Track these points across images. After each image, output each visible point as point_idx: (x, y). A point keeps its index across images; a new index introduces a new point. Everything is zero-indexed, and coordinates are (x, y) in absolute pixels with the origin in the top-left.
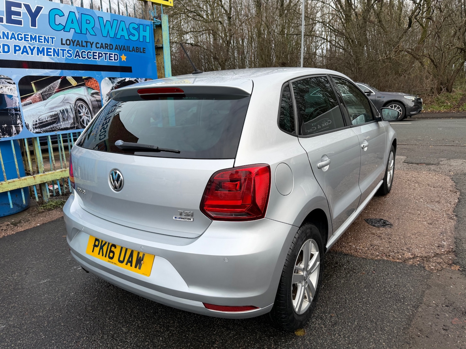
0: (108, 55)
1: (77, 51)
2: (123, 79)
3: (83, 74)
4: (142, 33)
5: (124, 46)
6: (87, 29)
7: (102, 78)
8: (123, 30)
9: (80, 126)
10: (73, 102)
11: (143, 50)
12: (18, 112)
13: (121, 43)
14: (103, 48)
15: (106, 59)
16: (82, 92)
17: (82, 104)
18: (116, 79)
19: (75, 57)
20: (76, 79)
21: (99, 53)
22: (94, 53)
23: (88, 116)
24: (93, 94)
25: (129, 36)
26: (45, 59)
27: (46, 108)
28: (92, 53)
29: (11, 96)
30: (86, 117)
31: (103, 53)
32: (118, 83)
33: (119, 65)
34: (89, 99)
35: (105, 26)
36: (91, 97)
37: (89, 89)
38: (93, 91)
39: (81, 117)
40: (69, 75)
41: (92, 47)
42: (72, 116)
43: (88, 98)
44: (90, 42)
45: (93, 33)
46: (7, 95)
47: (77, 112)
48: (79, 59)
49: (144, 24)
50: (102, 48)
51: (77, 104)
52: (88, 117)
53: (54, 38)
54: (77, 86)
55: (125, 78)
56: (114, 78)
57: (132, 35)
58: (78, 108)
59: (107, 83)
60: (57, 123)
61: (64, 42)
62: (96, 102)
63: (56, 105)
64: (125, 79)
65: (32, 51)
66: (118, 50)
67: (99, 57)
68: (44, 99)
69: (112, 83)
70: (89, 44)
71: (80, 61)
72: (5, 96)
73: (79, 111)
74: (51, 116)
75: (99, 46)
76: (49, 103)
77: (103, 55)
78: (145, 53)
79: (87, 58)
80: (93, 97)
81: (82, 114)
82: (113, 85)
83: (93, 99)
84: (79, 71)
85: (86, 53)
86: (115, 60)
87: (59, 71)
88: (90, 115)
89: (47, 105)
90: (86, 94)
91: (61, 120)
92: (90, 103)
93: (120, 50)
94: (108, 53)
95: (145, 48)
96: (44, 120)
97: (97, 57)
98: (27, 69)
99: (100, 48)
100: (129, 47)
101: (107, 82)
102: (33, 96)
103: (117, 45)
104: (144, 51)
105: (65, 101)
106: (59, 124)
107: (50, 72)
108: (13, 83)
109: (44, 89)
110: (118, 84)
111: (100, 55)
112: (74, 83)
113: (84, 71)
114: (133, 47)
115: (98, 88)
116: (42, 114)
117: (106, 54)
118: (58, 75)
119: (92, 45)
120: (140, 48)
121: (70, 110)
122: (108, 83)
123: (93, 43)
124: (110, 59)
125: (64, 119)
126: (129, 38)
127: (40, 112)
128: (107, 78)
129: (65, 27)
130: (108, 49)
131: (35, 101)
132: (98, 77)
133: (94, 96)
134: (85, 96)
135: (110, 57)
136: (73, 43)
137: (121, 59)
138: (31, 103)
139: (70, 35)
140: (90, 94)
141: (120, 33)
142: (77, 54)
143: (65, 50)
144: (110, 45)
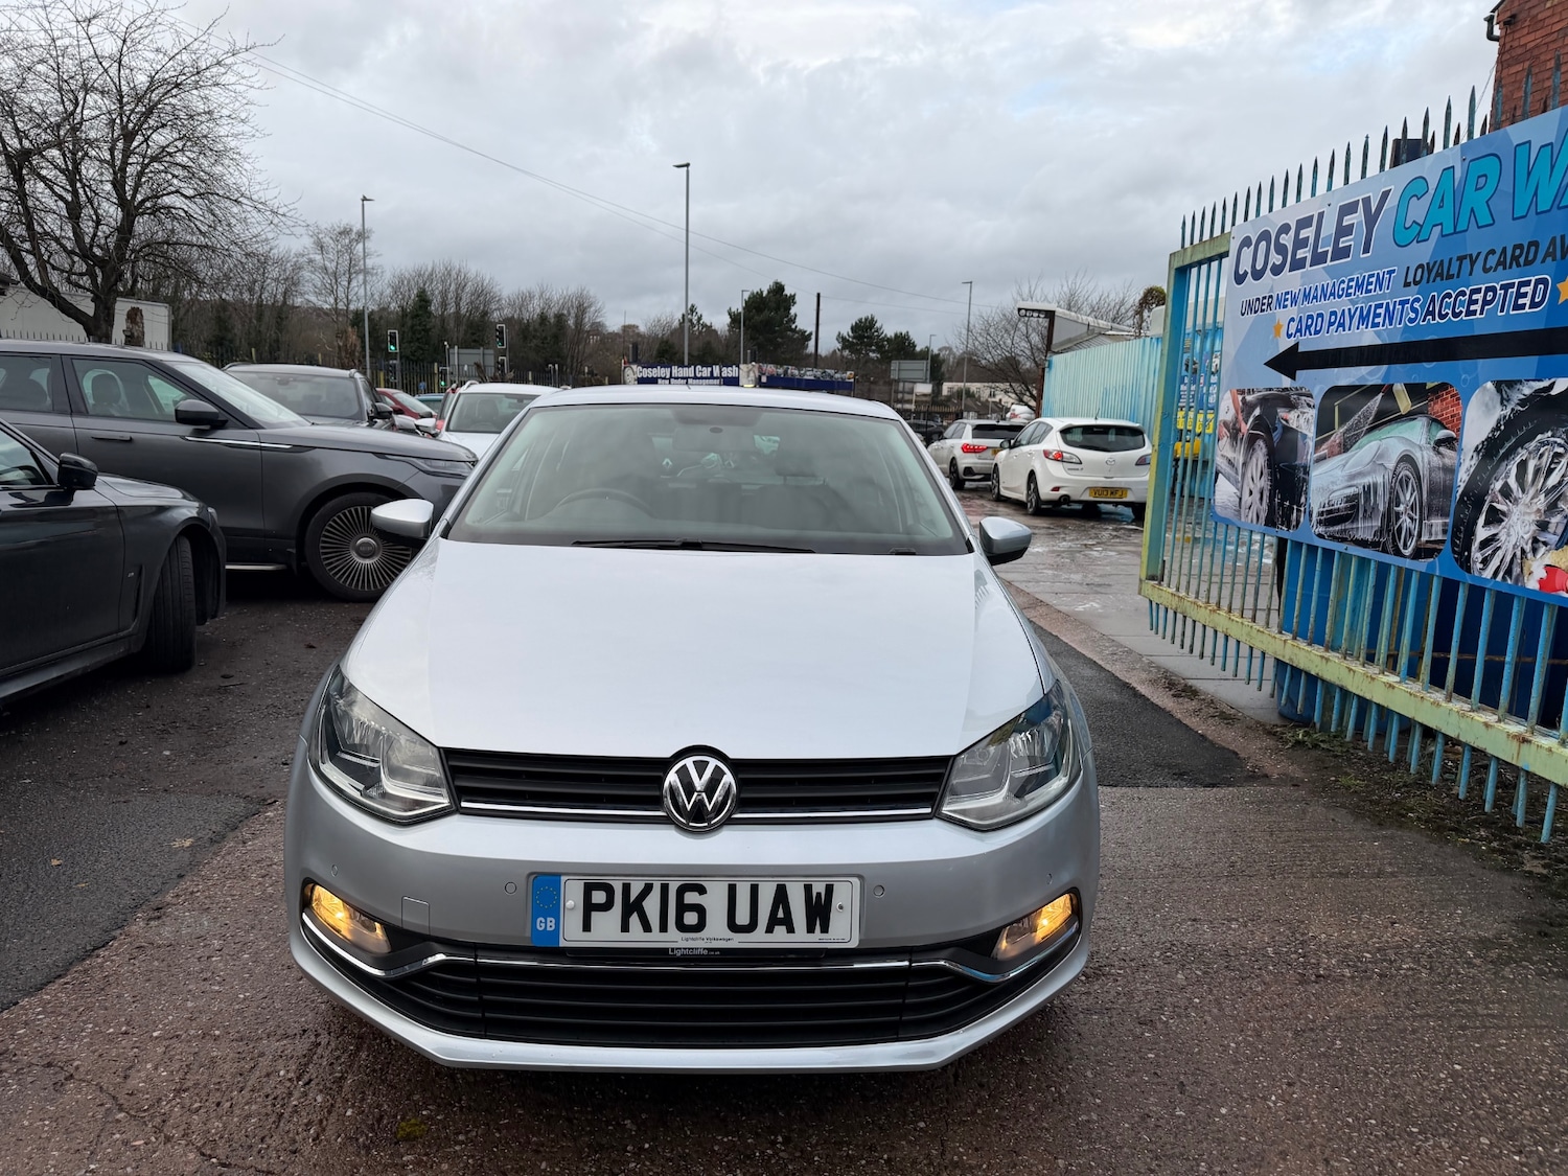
0: (1515, 290)
1: (1433, 298)
2: (1546, 383)
3: (1429, 373)
6: (1472, 210)
7: (1475, 385)
9: (1390, 547)
10: (1391, 465)
12: (1306, 477)
14: (1505, 268)
15: (1503, 310)
16: (1412, 438)
17: (1408, 473)
18: (1519, 386)
19: (1424, 320)
20: (1416, 391)
21: (1487, 290)
22: (1472, 292)
23: (1415, 517)
24: (1439, 443)
26: (1367, 337)
27: (1344, 473)
28: (1468, 293)
29: (1305, 436)
30: (1409, 520)
31: (1498, 288)
32: (1522, 403)
33: (1542, 327)
34: (1426, 460)
35: (1529, 174)
36: (1432, 453)
37: (1434, 426)
38: (1442, 434)
39: (1398, 516)
40: (1400, 377)
41: (1471, 274)
42: (1381, 508)
43: (1425, 458)
44: (1471, 256)
45: (1485, 218)
46: (1301, 433)
47: (1395, 500)
48: (1432, 322)
50: (1500, 268)
51: (1398, 471)
52: (1412, 519)
53: (1394, 271)
54: (1411, 416)
55: (1553, 380)
56: (1511, 384)
58: (1398, 487)
59: (1487, 405)
60: (1352, 522)
61: (1410, 279)
62: (1441, 475)
63: (1358, 469)
64: (1551, 386)
65: (1351, 318)
66: (1554, 259)
67: (1486, 303)
68: (1346, 450)
69: (1502, 403)
70: (1467, 264)
71: (1432, 329)
72: (1299, 436)
73: (1398, 497)
74: (1349, 499)
75: (1492, 261)
76: (1351, 461)
77: (1499, 292)
79: (1450, 315)
80: (1439, 453)
81: (1401, 508)
82: (1504, 412)
83: (1436, 460)
84: (1424, 364)
85: (1452, 299)
86: (1533, 305)
88: (1417, 517)
89: (1347, 466)
90: (1423, 442)
91: (1361, 515)
92: (1427, 473)
93: (1563, 256)
94: (1517, 281)
96: (1336, 507)
97: (1478, 307)
98: (1335, 370)
99: (1495, 270)
101: (1487, 398)
102: (1332, 438)
103: (1554, 239)
105: (1377, 461)
106: (1355, 526)
107: (1370, 373)
108: (1312, 404)
109: (1350, 423)
110: (1520, 408)
111: (1490, 296)
112: (1404, 404)
113: (1435, 363)
115: (1457, 423)
116: (1335, 488)
117: (1506, 288)
118: (1379, 382)
119: (1473, 263)
121: (1380, 491)
122: (1490, 403)
123: (1479, 254)
124: (1517, 307)
125: (1365, 511)
127: (1332, 482)
128: (1489, 385)
129: (1421, 226)
130: (1518, 265)
131: (1332, 454)
132: (1465, 380)
133: (1442, 449)
134: (1418, 449)
135: (1519, 295)
136: (1430, 272)
137: (1556, 294)
138: (1325, 458)
139: (1423, 253)
140: (1432, 443)
142: (1431, 308)
143: (1407, 301)
144: (1531, 244)
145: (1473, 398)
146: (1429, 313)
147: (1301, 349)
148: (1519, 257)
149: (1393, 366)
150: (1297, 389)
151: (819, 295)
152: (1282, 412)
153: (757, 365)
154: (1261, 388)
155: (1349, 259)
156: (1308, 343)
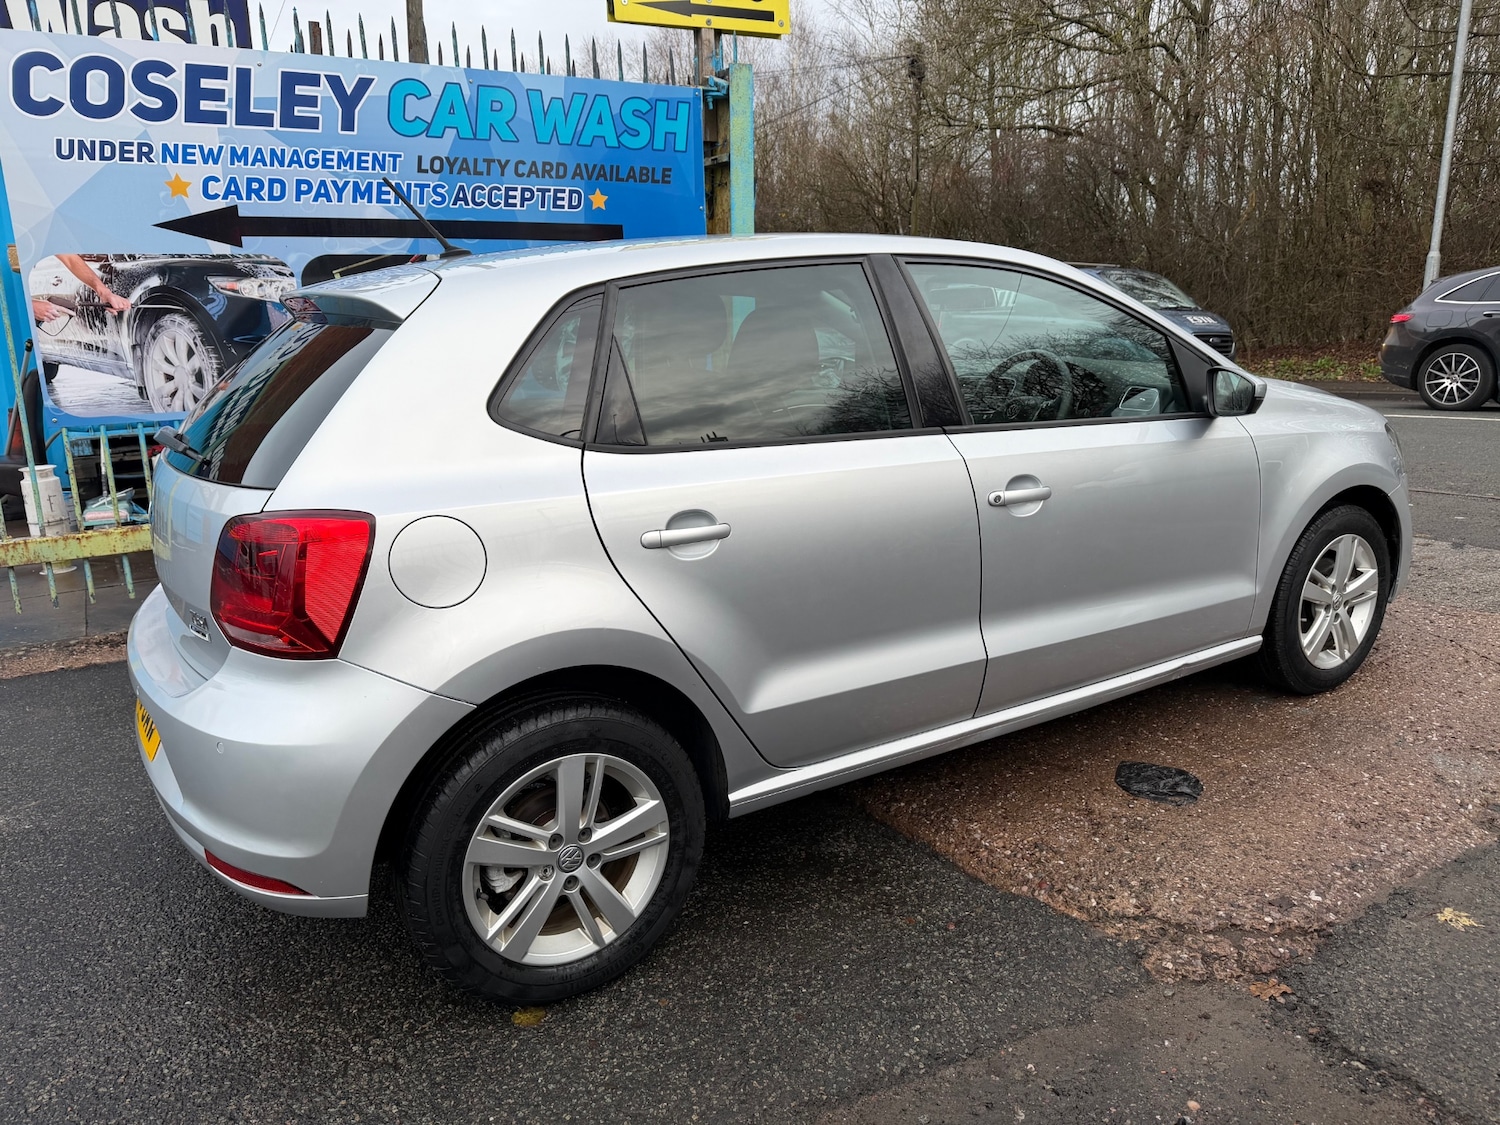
0: (552, 193)
1: (462, 188)
4: (663, 126)
5: (603, 167)
6: (491, 125)
8: (600, 122)
11: (664, 176)
13: (596, 157)
14: (538, 176)
15: (543, 206)
19: (455, 204)
21: (524, 190)
22: (508, 190)
25: (618, 137)
26: (373, 211)
28: (503, 189)
31: (535, 190)
33: (583, 222)
35: (545, 114)
40: (435, 252)
41: (503, 174)
44: (499, 161)
45: (507, 135)
46: (273, 303)
48: (465, 207)
49: (671, 98)
50: (533, 176)
53: (400, 156)
57: (630, 131)
61: (426, 165)
65: (340, 191)
66: (582, 178)
67: (523, 200)
70: (495, 167)
71: (467, 212)
72: (269, 306)
75: (523, 169)
77: (536, 193)
78: (669, 182)
79: (487, 203)
84: (465, 240)
85: (486, 191)
86: (571, 206)
87: (409, 241)
93: (590, 178)
94: (552, 188)
95: (670, 170)
97: (518, 201)
98: (326, 239)
99: (529, 176)
100: (618, 167)
103: (578, 166)
104: (666, 179)
107: (385, 245)
108: (288, 273)
111: (527, 195)
113: (477, 241)
114: (632, 169)
117: (544, 191)
118: (405, 253)
119: (503, 168)
120: (654, 169)
123: (507, 162)
124: (555, 206)
126: (619, 142)
129: (430, 125)
130: (551, 177)
135: (556, 199)
136: (452, 166)
137: (589, 203)
139: (443, 147)
141: (593, 130)
142: (461, 196)
143: (428, 186)
144: (558, 165)
146: (457, 199)
147: (242, 213)
148: (552, 171)
149: (421, 240)
150: (249, 257)
152: (218, 282)
154: (157, 254)
155: (320, 131)
156: (248, 208)
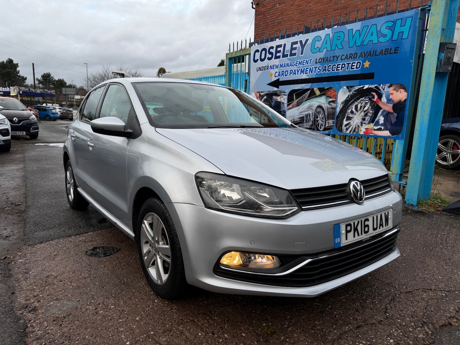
0: (351, 64)
1: (325, 66)
2: (362, 86)
3: (326, 85)
4: (398, 29)
5: (370, 52)
6: (336, 45)
7: (340, 87)
8: (372, 35)
9: (315, 129)
10: (314, 109)
11: (395, 50)
12: (285, 114)
13: (367, 49)
14: (347, 59)
15: (347, 69)
16: (322, 101)
17: (320, 110)
18: (354, 87)
19: (323, 72)
20: (320, 89)
21: (342, 64)
22: (338, 65)
23: (323, 120)
24: (330, 102)
25: (378, 39)
26: (304, 76)
27: (298, 112)
28: (336, 65)
29: (283, 103)
30: (321, 122)
31: (346, 64)
32: (355, 91)
33: (360, 73)
34: (326, 106)
35: (353, 37)
36: (328, 105)
37: (328, 98)
38: (331, 100)
39: (317, 121)
40: (316, 87)
41: (337, 60)
42: (312, 119)
43: (325, 105)
44: (337, 56)
45: (340, 47)
46: (282, 102)
47: (316, 117)
48: (325, 72)
49: (403, 18)
50: (346, 59)
51: (317, 110)
52: (322, 121)
53: (312, 59)
54: (320, 96)
55: (364, 86)
56: (351, 87)
57: (383, 36)
58: (317, 114)
59: (344, 92)
60: (302, 124)
61: (317, 61)
62: (331, 110)
63: (303, 110)
64: (364, 87)
65: (298, 72)
66: (362, 57)
67: (342, 67)
68: (298, 106)
69: (349, 91)
70: (335, 58)
71: (326, 74)
72: (281, 103)
73: (317, 116)
74: (300, 118)
75: (343, 57)
76: (301, 108)
77: (346, 65)
78: (397, 53)
79: (331, 70)
80: (330, 104)
81: (319, 119)
82: (350, 93)
83: (329, 106)
84: (324, 83)
85: (332, 67)
86: (357, 68)
87: (310, 84)
88: (324, 121)
89: (299, 110)
90: (325, 102)
91: (305, 122)
92: (326, 110)
93: (365, 56)
94: (351, 62)
95: (398, 48)
96: (296, 120)
97: (340, 69)
98: (293, 85)
99: (345, 59)
100: (376, 51)
101: (344, 90)
102: (293, 103)
103: (362, 53)
104: (396, 52)
105: (310, 108)
106: (303, 125)
107: (305, 86)
108: (285, 95)
109: (300, 99)
110: (354, 92)
111: (343, 66)
112: (318, 93)
113: (327, 83)
114: (382, 50)
115: (336, 97)
116: (295, 115)
117: (348, 64)
118: (309, 88)
119: (337, 58)
120: (391, 49)
121: (311, 115)
122: (345, 92)
123: (339, 56)
124: (352, 68)
125: (306, 121)
126: (378, 41)
127: (294, 114)
128: (345, 87)
129: (320, 48)
130: (352, 58)
131: (293, 107)
132: (337, 86)
133: (331, 103)
134: (323, 104)
135: (352, 66)
136: (324, 60)
137: (363, 65)
138: (291, 108)
139: (322, 55)
140: (328, 102)
141: (369, 38)
142: (325, 69)
143: (317, 67)
144: (355, 54)
145: (340, 90)
146: (324, 70)
147: (280, 80)
148: (352, 56)
149: (313, 84)
150: (280, 91)
151: (33, 64)
152: (274, 97)
153: (18, 87)
154: (266, 91)
155: (296, 56)
156: (282, 78)
